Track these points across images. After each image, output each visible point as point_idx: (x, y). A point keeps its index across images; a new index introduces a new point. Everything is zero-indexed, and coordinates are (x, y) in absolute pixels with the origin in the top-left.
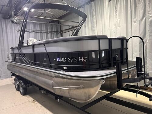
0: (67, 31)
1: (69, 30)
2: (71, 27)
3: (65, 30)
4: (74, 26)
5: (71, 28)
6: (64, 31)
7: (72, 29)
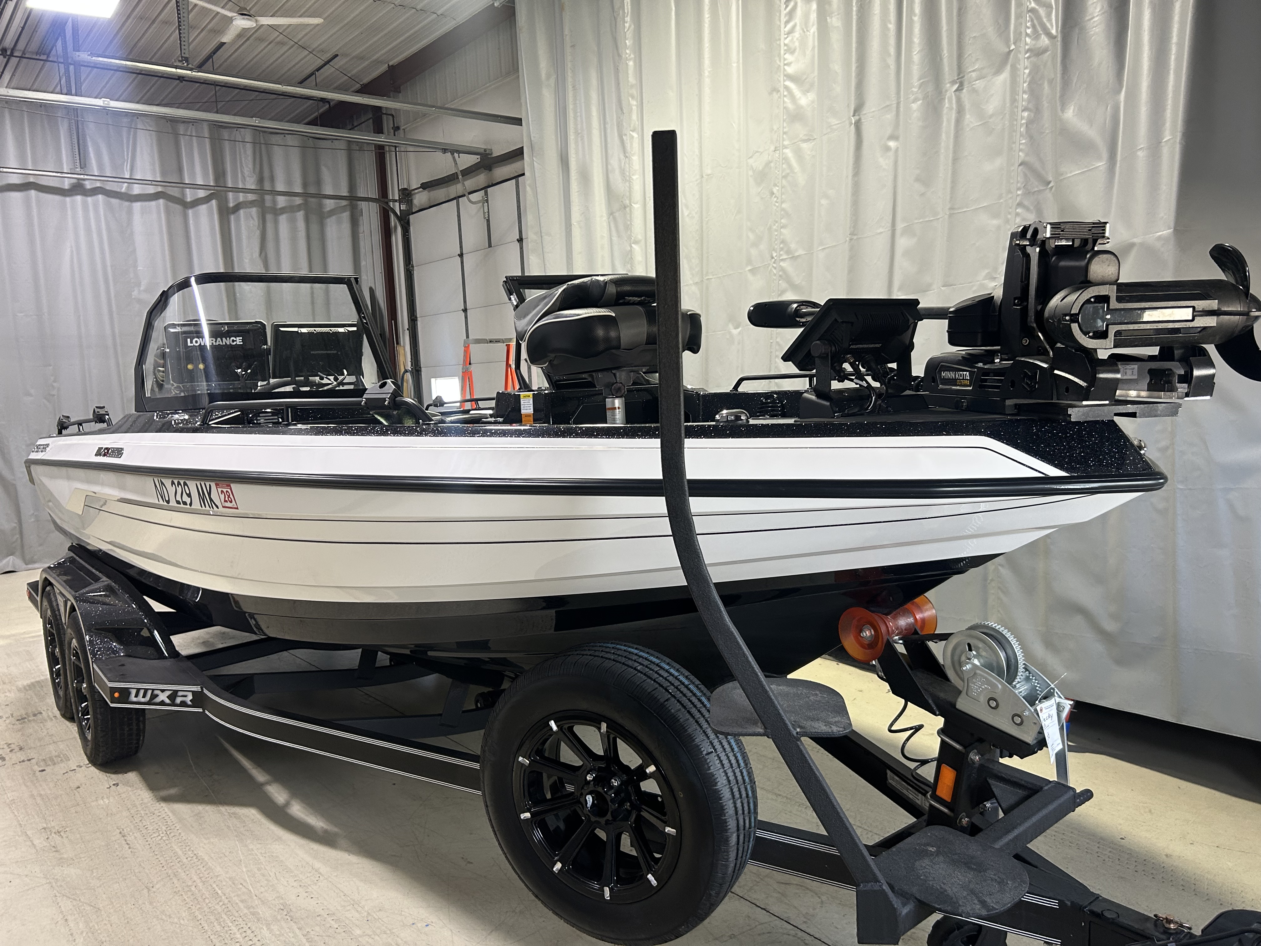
5: (468, 172)
7: (481, 179)
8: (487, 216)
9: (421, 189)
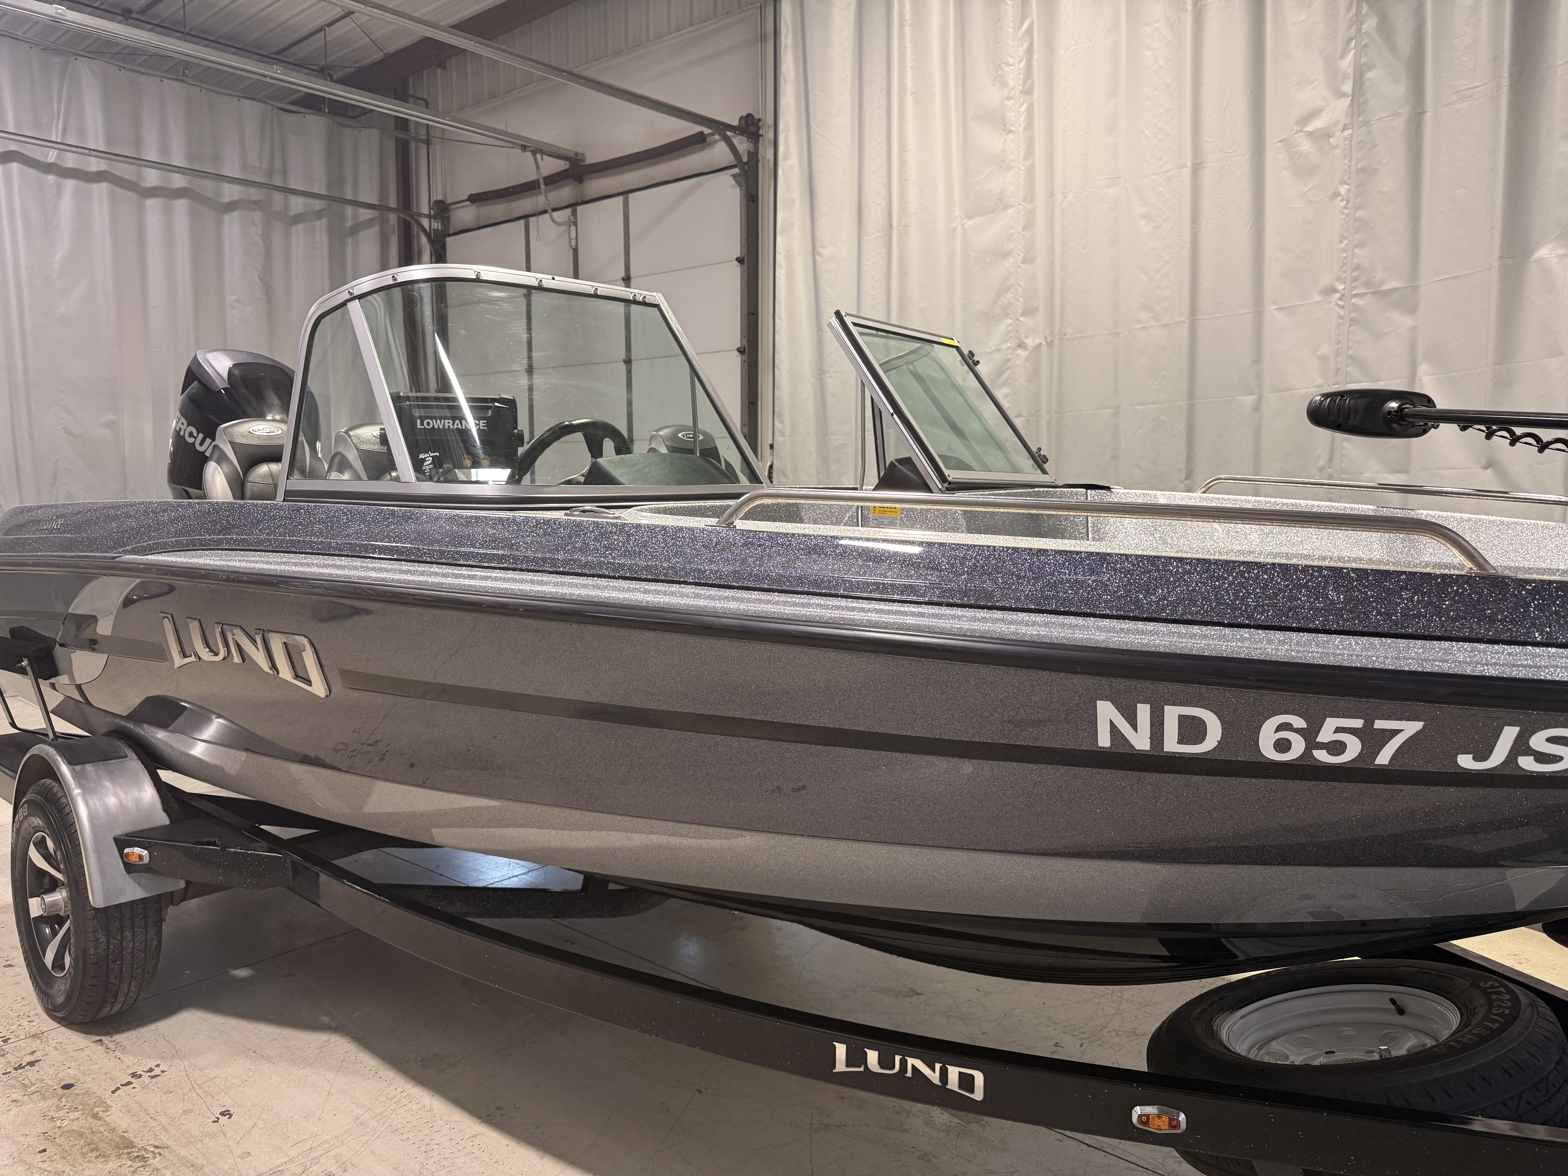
0: (497, 210)
1: (525, 204)
2: (551, 166)
3: (475, 199)
4: (591, 159)
5: (552, 181)
6: (465, 215)
7: (565, 193)
8: (573, 244)
9: (468, 203)
